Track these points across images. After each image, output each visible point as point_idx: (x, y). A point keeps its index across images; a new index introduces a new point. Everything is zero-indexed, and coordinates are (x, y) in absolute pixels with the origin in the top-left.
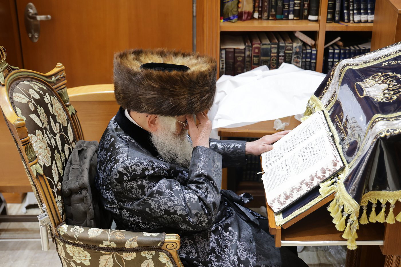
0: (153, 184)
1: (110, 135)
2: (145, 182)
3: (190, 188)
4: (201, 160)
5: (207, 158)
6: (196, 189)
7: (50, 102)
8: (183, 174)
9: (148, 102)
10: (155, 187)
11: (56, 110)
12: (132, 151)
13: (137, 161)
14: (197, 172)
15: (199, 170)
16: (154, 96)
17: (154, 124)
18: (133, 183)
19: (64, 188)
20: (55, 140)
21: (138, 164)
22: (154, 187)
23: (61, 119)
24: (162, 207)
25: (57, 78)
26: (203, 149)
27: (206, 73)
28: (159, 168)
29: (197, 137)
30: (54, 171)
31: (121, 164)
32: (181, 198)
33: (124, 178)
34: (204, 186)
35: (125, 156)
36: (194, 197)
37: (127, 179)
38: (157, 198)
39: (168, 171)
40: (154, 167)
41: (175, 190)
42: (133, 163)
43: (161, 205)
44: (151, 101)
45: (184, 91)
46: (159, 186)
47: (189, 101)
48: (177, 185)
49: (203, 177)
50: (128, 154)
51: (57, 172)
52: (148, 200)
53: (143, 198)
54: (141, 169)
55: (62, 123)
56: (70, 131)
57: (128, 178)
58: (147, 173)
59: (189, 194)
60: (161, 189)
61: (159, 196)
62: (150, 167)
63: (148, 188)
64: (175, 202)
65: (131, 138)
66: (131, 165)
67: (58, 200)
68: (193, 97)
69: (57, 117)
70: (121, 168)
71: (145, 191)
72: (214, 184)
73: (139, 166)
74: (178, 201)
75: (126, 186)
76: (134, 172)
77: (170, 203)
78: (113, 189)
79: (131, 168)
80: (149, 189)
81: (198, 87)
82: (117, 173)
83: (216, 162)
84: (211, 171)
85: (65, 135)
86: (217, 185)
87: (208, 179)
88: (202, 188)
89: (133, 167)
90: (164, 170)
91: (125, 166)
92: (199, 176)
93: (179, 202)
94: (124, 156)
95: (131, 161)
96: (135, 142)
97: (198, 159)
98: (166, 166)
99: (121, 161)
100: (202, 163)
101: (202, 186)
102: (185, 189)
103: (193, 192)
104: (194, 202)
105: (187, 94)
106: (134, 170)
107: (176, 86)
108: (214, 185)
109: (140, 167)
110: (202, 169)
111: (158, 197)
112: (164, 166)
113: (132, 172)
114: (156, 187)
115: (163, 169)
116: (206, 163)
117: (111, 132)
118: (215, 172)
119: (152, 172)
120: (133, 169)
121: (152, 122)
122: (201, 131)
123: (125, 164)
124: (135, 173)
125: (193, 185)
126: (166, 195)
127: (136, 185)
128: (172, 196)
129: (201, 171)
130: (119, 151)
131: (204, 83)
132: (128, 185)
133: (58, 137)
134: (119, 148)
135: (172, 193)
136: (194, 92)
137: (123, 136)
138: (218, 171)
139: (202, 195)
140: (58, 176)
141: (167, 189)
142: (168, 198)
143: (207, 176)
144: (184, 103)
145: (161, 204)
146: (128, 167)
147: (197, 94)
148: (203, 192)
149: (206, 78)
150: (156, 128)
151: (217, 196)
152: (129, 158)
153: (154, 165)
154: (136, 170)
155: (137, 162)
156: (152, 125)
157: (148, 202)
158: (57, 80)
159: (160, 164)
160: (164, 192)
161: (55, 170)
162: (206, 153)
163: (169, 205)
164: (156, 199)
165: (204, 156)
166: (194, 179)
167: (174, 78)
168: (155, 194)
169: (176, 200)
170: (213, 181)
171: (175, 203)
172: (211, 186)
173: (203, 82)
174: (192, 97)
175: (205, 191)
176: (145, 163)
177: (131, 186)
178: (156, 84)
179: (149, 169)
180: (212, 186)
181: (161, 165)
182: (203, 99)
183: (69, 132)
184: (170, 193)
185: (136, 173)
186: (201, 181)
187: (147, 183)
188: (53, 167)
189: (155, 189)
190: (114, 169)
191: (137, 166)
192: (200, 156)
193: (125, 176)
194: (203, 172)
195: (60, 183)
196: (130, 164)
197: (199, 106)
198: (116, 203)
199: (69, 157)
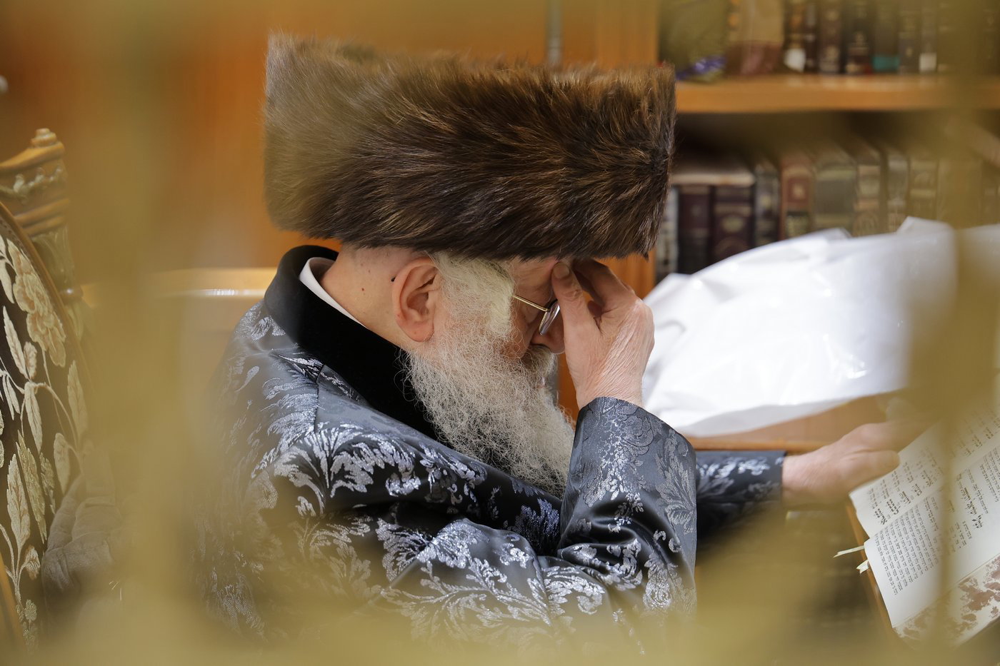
0: (417, 538)
1: (243, 359)
2: (384, 528)
3: (573, 561)
4: (613, 448)
5: (640, 445)
6: (598, 562)
7: (5, 256)
8: (539, 513)
9: (406, 196)
10: (427, 549)
11: (24, 293)
12: (334, 405)
13: (356, 434)
14: (600, 495)
15: (607, 486)
16: (430, 167)
17: (422, 311)
18: (335, 535)
19: (53, 569)
20: (20, 397)
21: (360, 449)
22: (422, 548)
23: (43, 332)
24: (455, 632)
25: (32, 184)
26: (620, 408)
27: (636, 91)
28: (442, 471)
29: (597, 363)
30: (14, 492)
31: (289, 450)
32: (536, 595)
33: (301, 509)
34: (629, 546)
35: (306, 421)
36: (589, 590)
37: (313, 513)
38: (437, 594)
39: (481, 490)
40: (423, 462)
41: (506, 563)
42: (339, 444)
43: (451, 624)
44: (418, 189)
45: (551, 152)
46: (441, 547)
47: (569, 195)
48: (518, 545)
49: (624, 514)
50: (316, 413)
51: (24, 506)
52: (399, 603)
53: (376, 595)
54: (371, 471)
55: (48, 349)
56: (76, 389)
57: (316, 506)
58: (394, 488)
59: (568, 580)
60: (453, 556)
61: (443, 587)
62: (405, 463)
63: (397, 555)
64: (510, 608)
65: (326, 368)
66: (331, 451)
67: (25, 619)
68: (587, 182)
69: (28, 320)
70: (288, 463)
71: (384, 566)
72: (671, 545)
73: (361, 457)
74: (521, 606)
75: (307, 546)
76: (340, 483)
77: (489, 614)
78: (253, 565)
79: (330, 461)
80: (402, 559)
81: (605, 142)
82: (272, 488)
83: (673, 464)
84: (655, 494)
85: (57, 398)
86: (681, 549)
87: (646, 522)
88: (622, 555)
89: (338, 460)
90: (461, 481)
91: (304, 454)
92: (608, 509)
93: (526, 612)
94: (302, 420)
95: (328, 435)
96: (342, 386)
97: (601, 445)
98: (471, 470)
99: (289, 441)
100: (621, 460)
101: (622, 549)
102: (552, 564)
103: (585, 571)
104: (591, 610)
105: (561, 166)
106: (343, 474)
107: (519, 128)
108: (672, 548)
109: (367, 459)
110: (619, 483)
111: (439, 588)
112: (464, 468)
113: (332, 483)
114: (432, 549)
115: (458, 476)
116: (634, 463)
117: (247, 349)
118: (671, 501)
119: (415, 484)
120: (335, 468)
121: (416, 301)
122: (614, 339)
123: (304, 447)
124: (344, 484)
125: (583, 545)
126: (472, 583)
127: (349, 540)
128: (499, 586)
129: (617, 488)
130: (280, 405)
131: (629, 130)
132: (316, 541)
133: (29, 389)
134: (280, 396)
135: (497, 573)
136: (589, 161)
137: (295, 360)
138: (683, 500)
139: (623, 583)
140: (26, 519)
141: (476, 560)
142: (479, 593)
143: (641, 510)
144: (550, 202)
145: (452, 618)
146: (317, 462)
147: (600, 170)
148: (627, 573)
149: (637, 111)
150: (427, 328)
151: (683, 597)
152: (321, 426)
153: (422, 455)
154: (348, 473)
155: (357, 440)
156: (414, 314)
157: (397, 610)
158: (33, 192)
159: (447, 458)
160: (466, 571)
161: (17, 491)
162: (634, 426)
163: (485, 623)
164: (432, 600)
165: (624, 435)
166: (587, 521)
167: (513, 95)
168: (426, 576)
169: (513, 604)
170: (664, 534)
171: (508, 616)
172: (659, 553)
173: (627, 125)
174: (584, 182)
175: (633, 571)
176: (387, 447)
177: (329, 543)
178: (442, 118)
179: (401, 469)
180: (664, 554)
181: (452, 462)
182: (624, 195)
183: (70, 392)
184: (491, 575)
185: (350, 485)
186: (618, 528)
187: (392, 531)
188: (10, 478)
189: (425, 556)
190: (259, 472)
191: (352, 455)
192: (609, 433)
193: (303, 500)
194: (625, 493)
195: (33, 553)
196: (326, 448)
197: (608, 225)
198: (261, 634)
199: (68, 486)
